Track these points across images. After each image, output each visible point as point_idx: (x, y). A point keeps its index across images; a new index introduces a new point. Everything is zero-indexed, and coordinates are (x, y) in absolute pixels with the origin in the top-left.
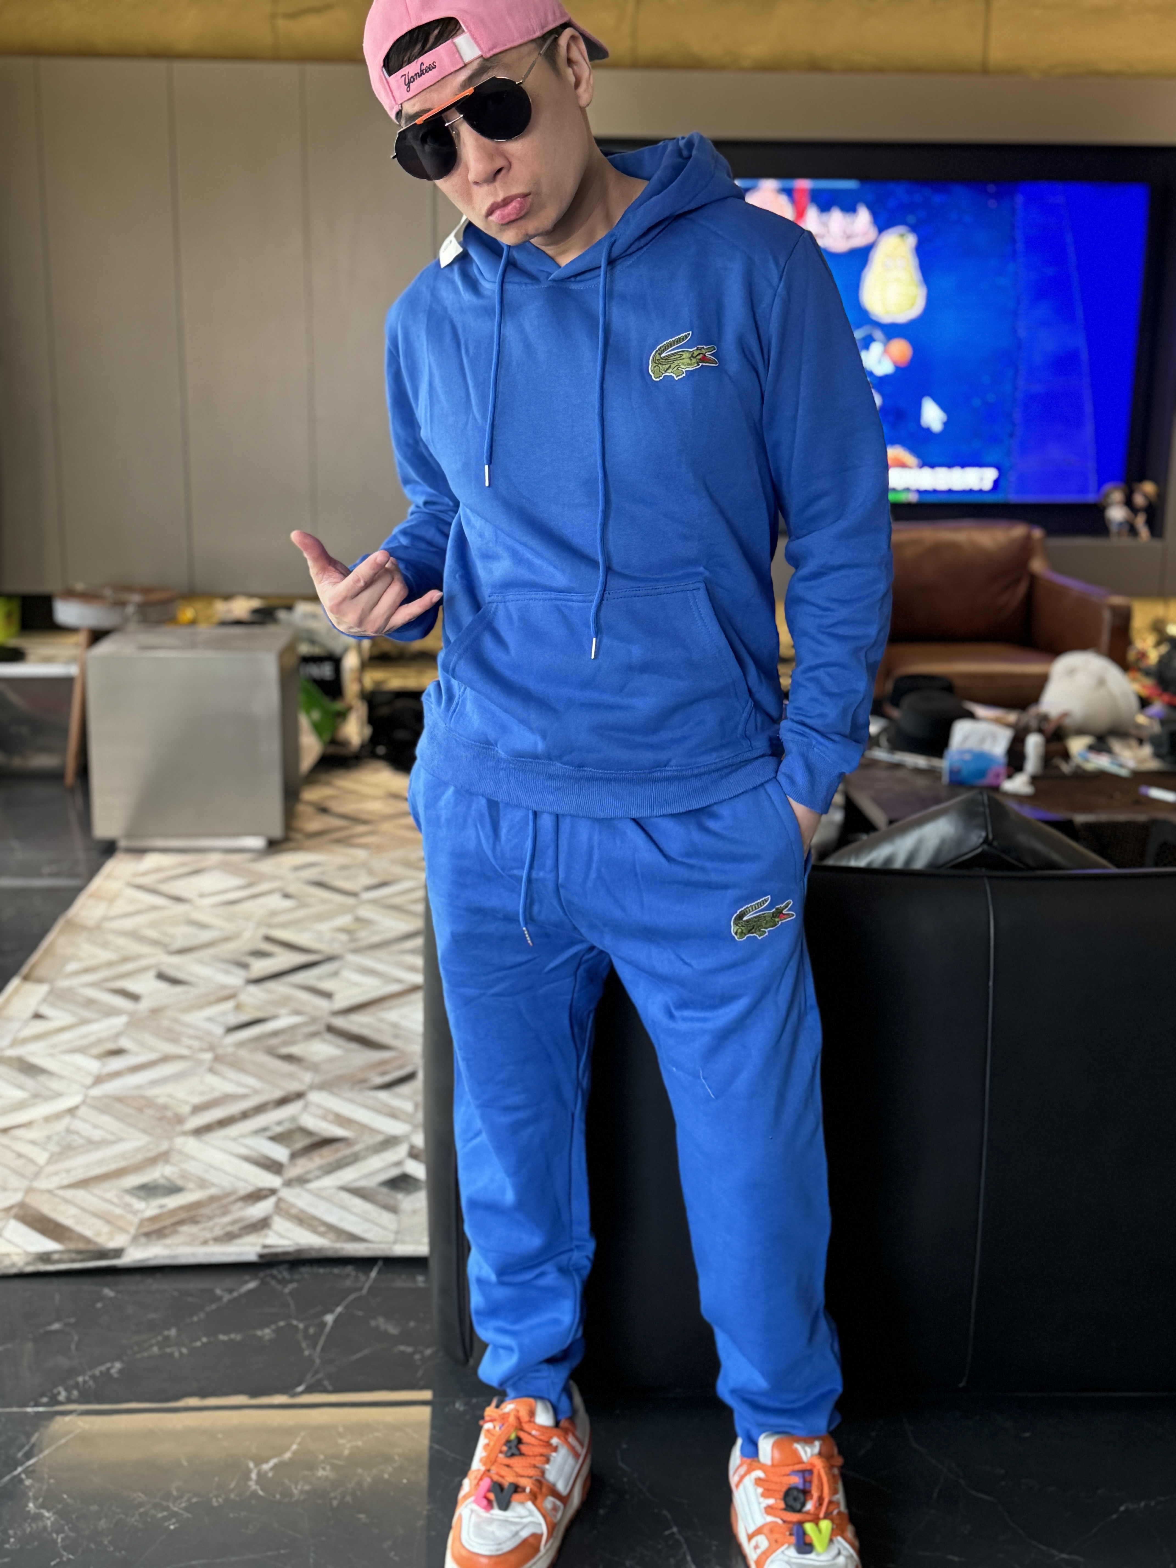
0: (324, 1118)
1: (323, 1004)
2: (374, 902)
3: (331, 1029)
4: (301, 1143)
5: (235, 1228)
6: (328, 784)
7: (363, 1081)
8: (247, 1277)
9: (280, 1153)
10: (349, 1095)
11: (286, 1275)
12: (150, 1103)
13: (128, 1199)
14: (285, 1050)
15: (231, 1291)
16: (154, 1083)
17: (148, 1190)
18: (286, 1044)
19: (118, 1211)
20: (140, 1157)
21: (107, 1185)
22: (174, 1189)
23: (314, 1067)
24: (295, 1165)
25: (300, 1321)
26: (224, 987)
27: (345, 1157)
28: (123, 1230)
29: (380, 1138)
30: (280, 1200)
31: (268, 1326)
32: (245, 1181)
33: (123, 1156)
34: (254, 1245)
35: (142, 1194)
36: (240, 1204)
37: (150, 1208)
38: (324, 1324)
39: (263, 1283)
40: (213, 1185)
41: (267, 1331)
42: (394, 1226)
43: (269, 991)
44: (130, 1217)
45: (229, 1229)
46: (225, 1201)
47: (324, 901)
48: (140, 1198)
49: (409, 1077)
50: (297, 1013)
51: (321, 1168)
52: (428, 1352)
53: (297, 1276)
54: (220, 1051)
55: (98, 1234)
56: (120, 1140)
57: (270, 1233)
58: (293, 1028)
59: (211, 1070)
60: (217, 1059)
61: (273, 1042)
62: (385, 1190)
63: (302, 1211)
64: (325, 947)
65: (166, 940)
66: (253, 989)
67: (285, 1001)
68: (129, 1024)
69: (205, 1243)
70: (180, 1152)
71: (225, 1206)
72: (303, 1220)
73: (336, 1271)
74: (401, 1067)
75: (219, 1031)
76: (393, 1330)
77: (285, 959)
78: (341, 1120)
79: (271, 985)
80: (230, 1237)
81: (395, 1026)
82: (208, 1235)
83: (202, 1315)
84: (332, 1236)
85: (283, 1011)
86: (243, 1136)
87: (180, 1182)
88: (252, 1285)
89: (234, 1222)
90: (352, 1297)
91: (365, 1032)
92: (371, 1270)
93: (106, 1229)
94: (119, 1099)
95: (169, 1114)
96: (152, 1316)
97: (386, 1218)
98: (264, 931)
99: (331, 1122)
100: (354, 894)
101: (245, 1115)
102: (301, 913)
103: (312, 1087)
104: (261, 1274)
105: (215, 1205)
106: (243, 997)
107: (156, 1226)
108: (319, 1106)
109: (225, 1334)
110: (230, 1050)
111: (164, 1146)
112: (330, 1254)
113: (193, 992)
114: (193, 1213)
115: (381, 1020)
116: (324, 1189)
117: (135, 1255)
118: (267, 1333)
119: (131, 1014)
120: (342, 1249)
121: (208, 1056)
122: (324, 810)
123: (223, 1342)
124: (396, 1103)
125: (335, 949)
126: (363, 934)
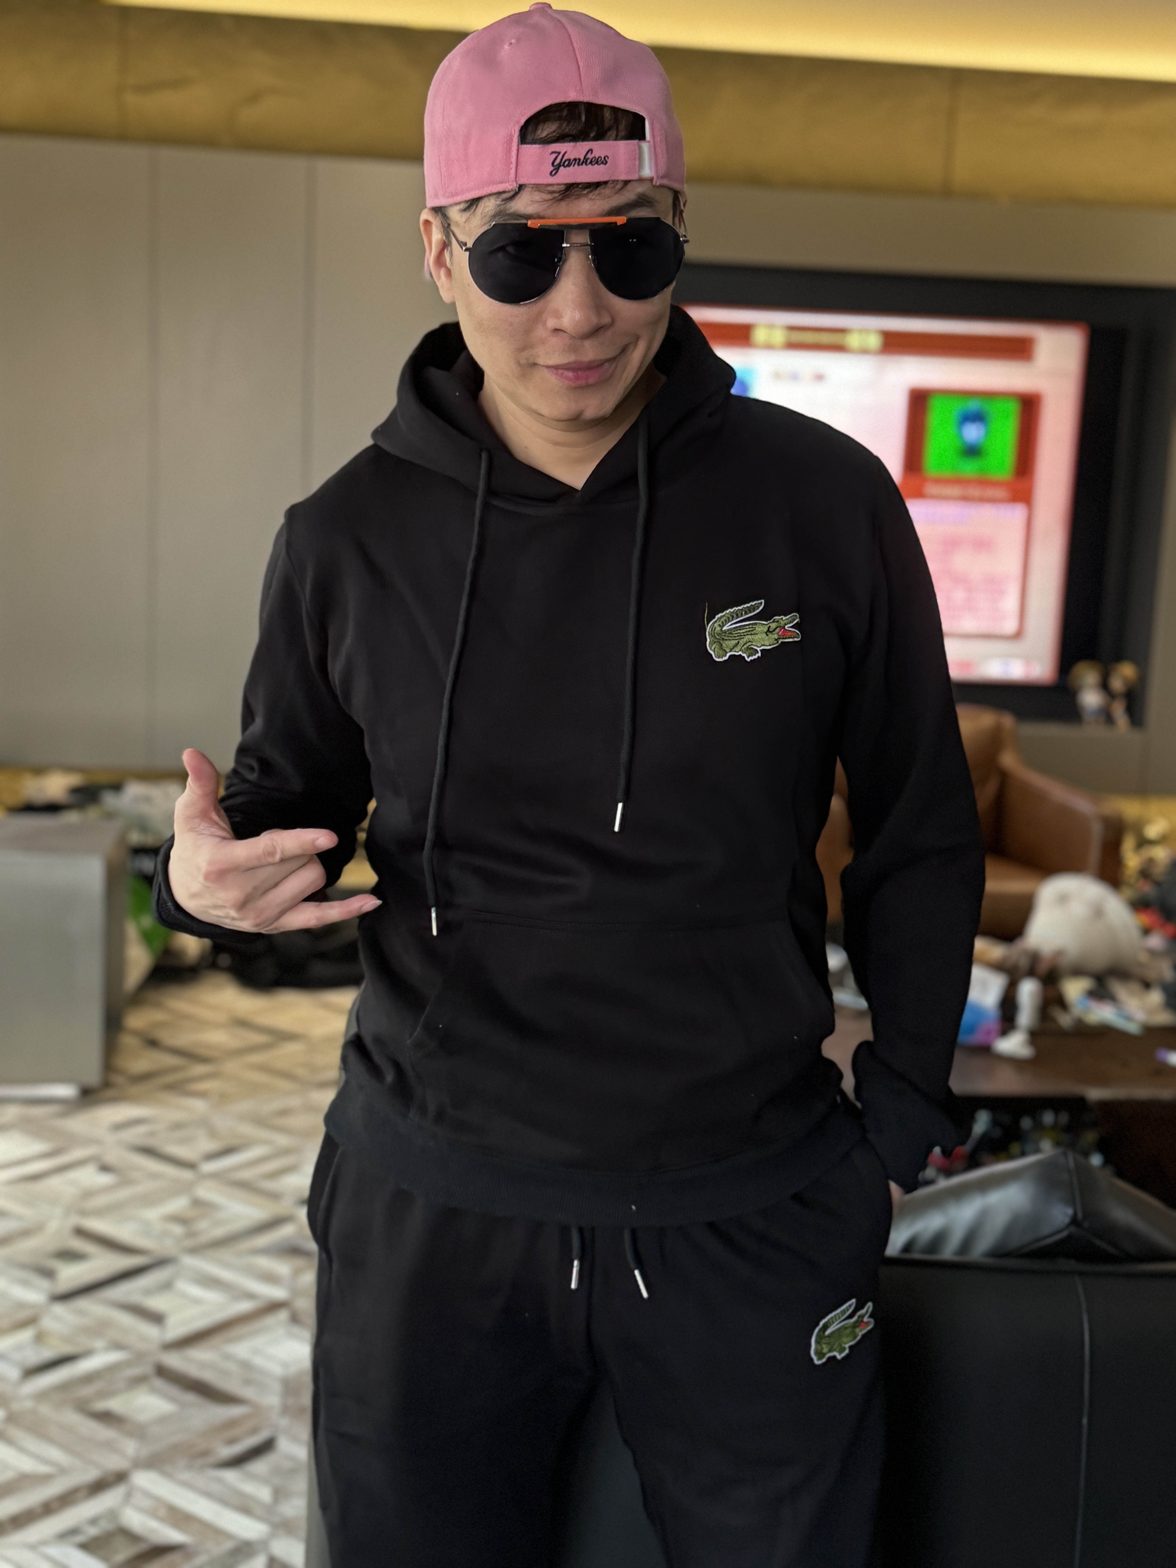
0: (152, 1513)
1: (151, 1332)
2: (215, 1176)
3: (162, 1372)
4: (125, 1554)
7: (205, 1453)
10: (187, 1476)
14: (102, 1405)
18: (102, 1394)
23: (140, 1431)
26: (21, 1305)
29: (229, 1546)
43: (81, 1313)
47: (153, 1175)
49: (267, 1446)
50: (117, 1346)
54: (16, 1406)
58: (111, 1369)
60: (10, 1418)
61: (86, 1391)
64: (155, 1246)
66: (59, 1309)
67: (100, 1328)
74: (255, 1431)
75: (13, 1374)
77: (101, 1264)
78: (175, 1516)
79: (83, 1303)
81: (246, 1365)
85: (99, 1344)
86: (44, 1542)
91: (207, 1374)
98: (73, 1221)
99: (162, 1519)
100: (190, 1166)
101: (46, 1511)
102: (123, 1194)
103: (137, 1464)
106: (46, 1323)
108: (147, 1494)
110: (28, 1404)
115: (228, 1357)
121: (1, 1414)
122: (153, 1043)
124: (250, 1488)
125: (167, 1247)
126: (202, 1225)
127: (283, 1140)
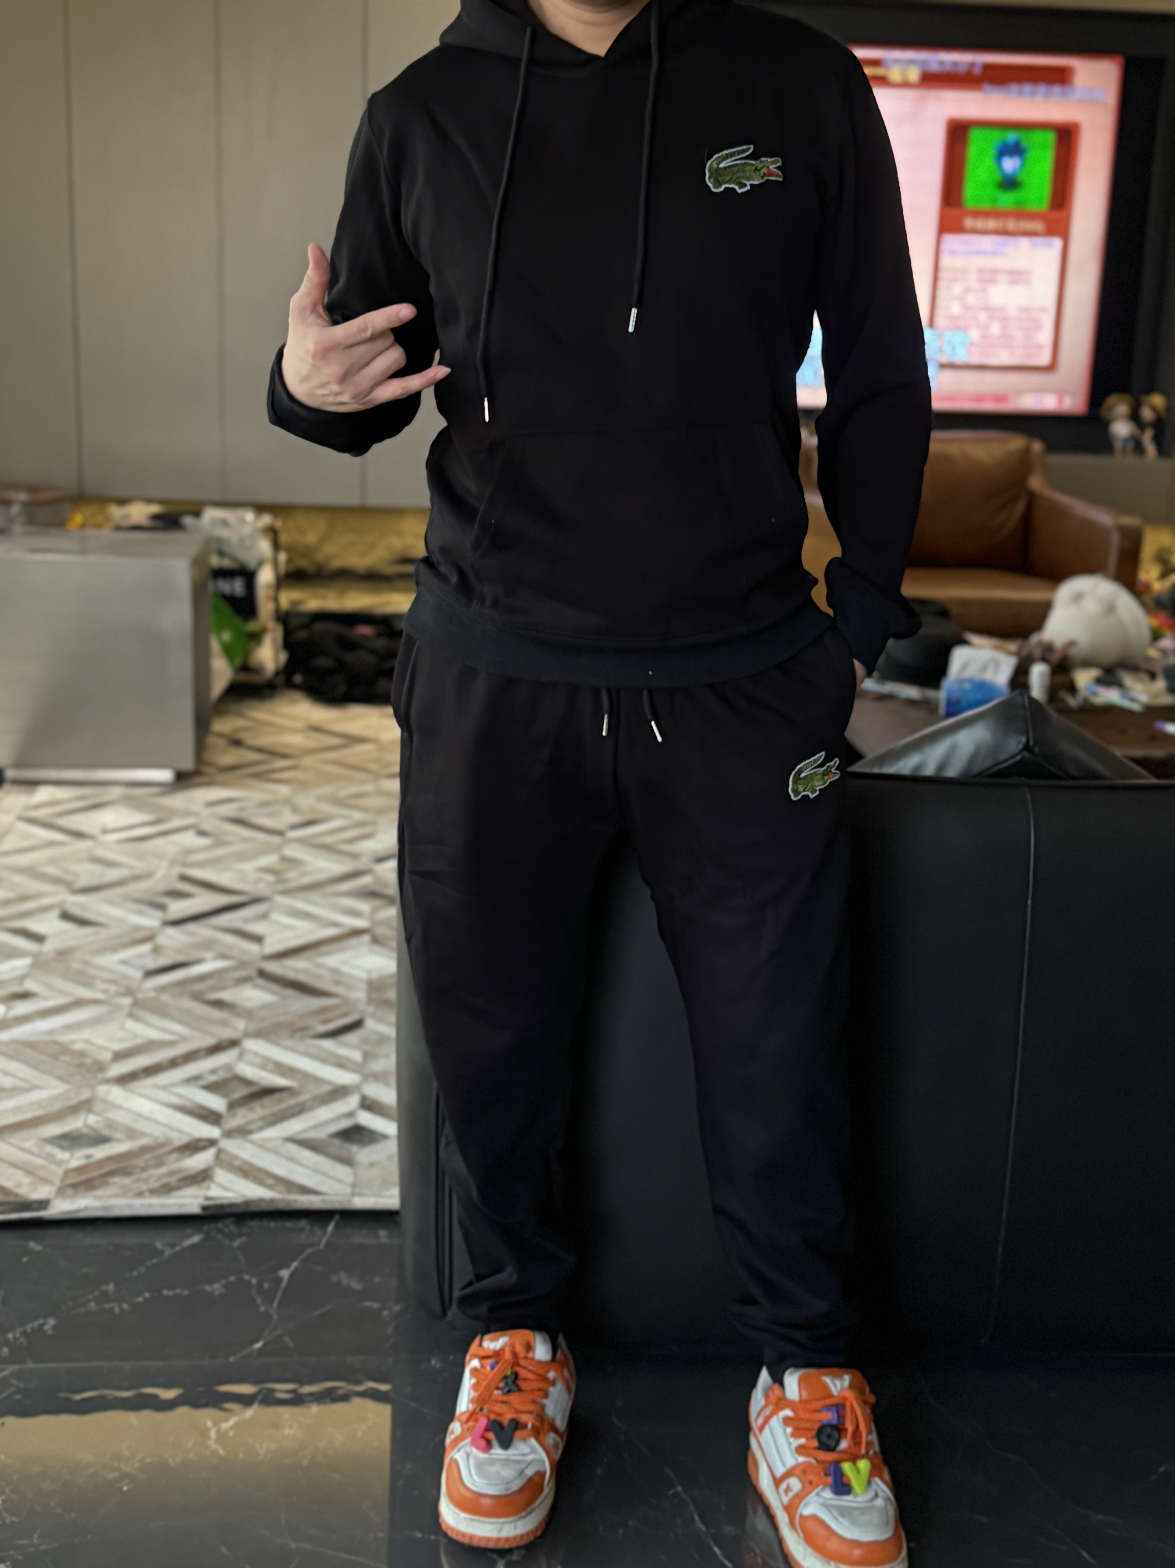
0: (263, 1067)
1: (253, 948)
2: (301, 841)
3: (263, 974)
4: (240, 1092)
5: (173, 1180)
6: (240, 715)
7: (304, 1029)
8: (189, 1231)
9: (217, 1103)
10: (290, 1043)
11: (233, 1228)
12: (64, 1049)
13: (49, 1148)
14: (213, 996)
15: (173, 1246)
16: (68, 1028)
17: (71, 1140)
18: (214, 989)
19: (39, 1161)
20: (58, 1106)
21: (24, 1134)
22: (100, 1140)
23: (248, 1014)
24: (234, 1115)
25: (253, 1275)
26: (138, 928)
27: (290, 1108)
28: (46, 1181)
29: (327, 1088)
30: (220, 1152)
31: (217, 1280)
32: (179, 1131)
33: (39, 1104)
34: (195, 1197)
35: (64, 1143)
36: (175, 1156)
37: (76, 1159)
38: (280, 1280)
39: (208, 1238)
40: (143, 1134)
41: (216, 1286)
42: (350, 1179)
43: (189, 934)
44: (53, 1168)
45: (166, 1180)
46: (160, 1152)
47: (245, 840)
48: (63, 1148)
49: (357, 1025)
50: (224, 957)
51: (263, 1118)
52: (397, 1308)
53: (245, 1230)
54: (140, 996)
55: (19, 1185)
56: (35, 1087)
57: (213, 1186)
58: (220, 972)
59: (131, 1015)
60: (137, 1004)
61: (199, 986)
62: (337, 1142)
63: (246, 1163)
64: (251, 888)
65: (70, 878)
66: (171, 931)
67: (208, 944)
68: (33, 966)
69: (140, 1194)
70: (104, 1101)
71: (160, 1157)
72: (248, 1171)
73: (288, 1224)
74: (345, 1015)
75: (138, 975)
76: (356, 1285)
77: (204, 901)
78: (281, 1069)
79: (192, 927)
80: (167, 1189)
81: (335, 971)
82: (143, 1187)
83: (142, 1270)
84: (281, 1188)
85: (208, 955)
86: (172, 1085)
87: (106, 1132)
88: (196, 1239)
89: (171, 1174)
90: (308, 1251)
91: (302, 978)
92: (328, 1224)
93: (27, 1180)
94: (31, 1045)
95: (88, 1061)
96: (85, 1270)
97: (341, 1171)
98: (178, 870)
99: (271, 1071)
100: (277, 833)
101: (173, 1063)
102: (220, 852)
103: (247, 1034)
104: (205, 1228)
105: (147, 1156)
106: (161, 940)
107: (83, 1177)
108: (256, 1054)
109: (169, 1289)
110: (152, 995)
111: (85, 1094)
112: (281, 1206)
113: (104, 933)
114: (123, 1164)
115: (319, 965)
116: (270, 1139)
117: (61, 1207)
118: (217, 1288)
119: (36, 956)
120: (296, 1201)
121: (127, 1001)
122: (237, 743)
123: (167, 1297)
124: (343, 1051)
125: (262, 889)
126: (291, 875)
127: (358, 816)
